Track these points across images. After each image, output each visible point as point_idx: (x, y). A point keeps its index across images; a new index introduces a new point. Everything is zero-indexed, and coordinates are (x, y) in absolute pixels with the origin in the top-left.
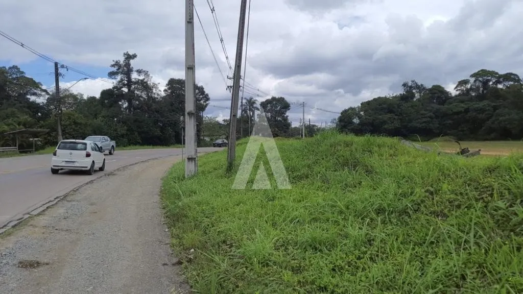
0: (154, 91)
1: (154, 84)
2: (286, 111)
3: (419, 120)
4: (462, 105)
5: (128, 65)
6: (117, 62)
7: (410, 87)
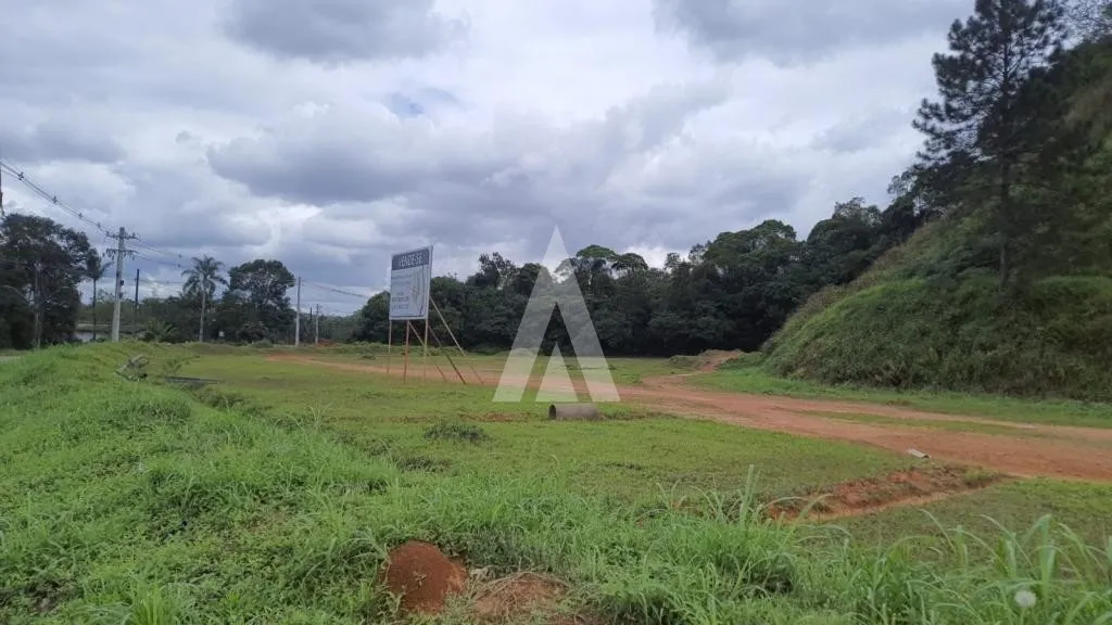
2: (284, 288)
3: (491, 321)
7: (492, 263)
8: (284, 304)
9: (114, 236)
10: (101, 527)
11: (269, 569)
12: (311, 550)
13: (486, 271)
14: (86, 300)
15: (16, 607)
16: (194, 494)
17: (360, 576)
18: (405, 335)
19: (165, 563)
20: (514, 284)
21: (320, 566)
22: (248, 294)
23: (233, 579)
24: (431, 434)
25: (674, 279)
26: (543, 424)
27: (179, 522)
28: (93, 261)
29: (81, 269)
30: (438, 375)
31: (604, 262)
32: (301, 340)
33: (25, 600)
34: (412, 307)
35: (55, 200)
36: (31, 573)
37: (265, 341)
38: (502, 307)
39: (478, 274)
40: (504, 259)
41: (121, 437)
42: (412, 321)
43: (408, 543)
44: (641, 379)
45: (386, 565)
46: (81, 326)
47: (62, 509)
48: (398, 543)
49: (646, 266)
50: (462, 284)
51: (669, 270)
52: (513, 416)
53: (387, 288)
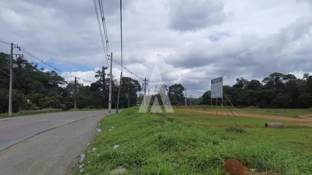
0: (115, 83)
1: (115, 80)
2: (182, 91)
3: (241, 98)
4: (263, 91)
5: (103, 72)
6: (99, 71)
7: (240, 80)
8: (182, 95)
9: (144, 80)
10: (149, 148)
11: (190, 162)
12: (201, 158)
13: (238, 83)
14: (138, 96)
15: (133, 166)
16: (169, 142)
17: (216, 167)
18: (216, 102)
19: (165, 158)
20: (248, 87)
21: (204, 163)
22: (173, 93)
23: (181, 164)
24: (227, 130)
25: (307, 82)
26: (263, 129)
27: (166, 149)
28: (139, 86)
29: (137, 89)
30: (227, 114)
31: (280, 78)
32: (187, 105)
33: (135, 164)
34: (218, 94)
35: (132, 73)
36: (135, 158)
37: (178, 105)
38: (245, 94)
39: (236, 84)
40: (244, 79)
41: (150, 127)
42: (218, 98)
43: (229, 159)
44: (298, 116)
45: (224, 164)
46: (138, 102)
47: (140, 144)
48: (226, 158)
49: (295, 78)
50: (231, 87)
51: (305, 79)
52: (252, 126)
53: (210, 90)
